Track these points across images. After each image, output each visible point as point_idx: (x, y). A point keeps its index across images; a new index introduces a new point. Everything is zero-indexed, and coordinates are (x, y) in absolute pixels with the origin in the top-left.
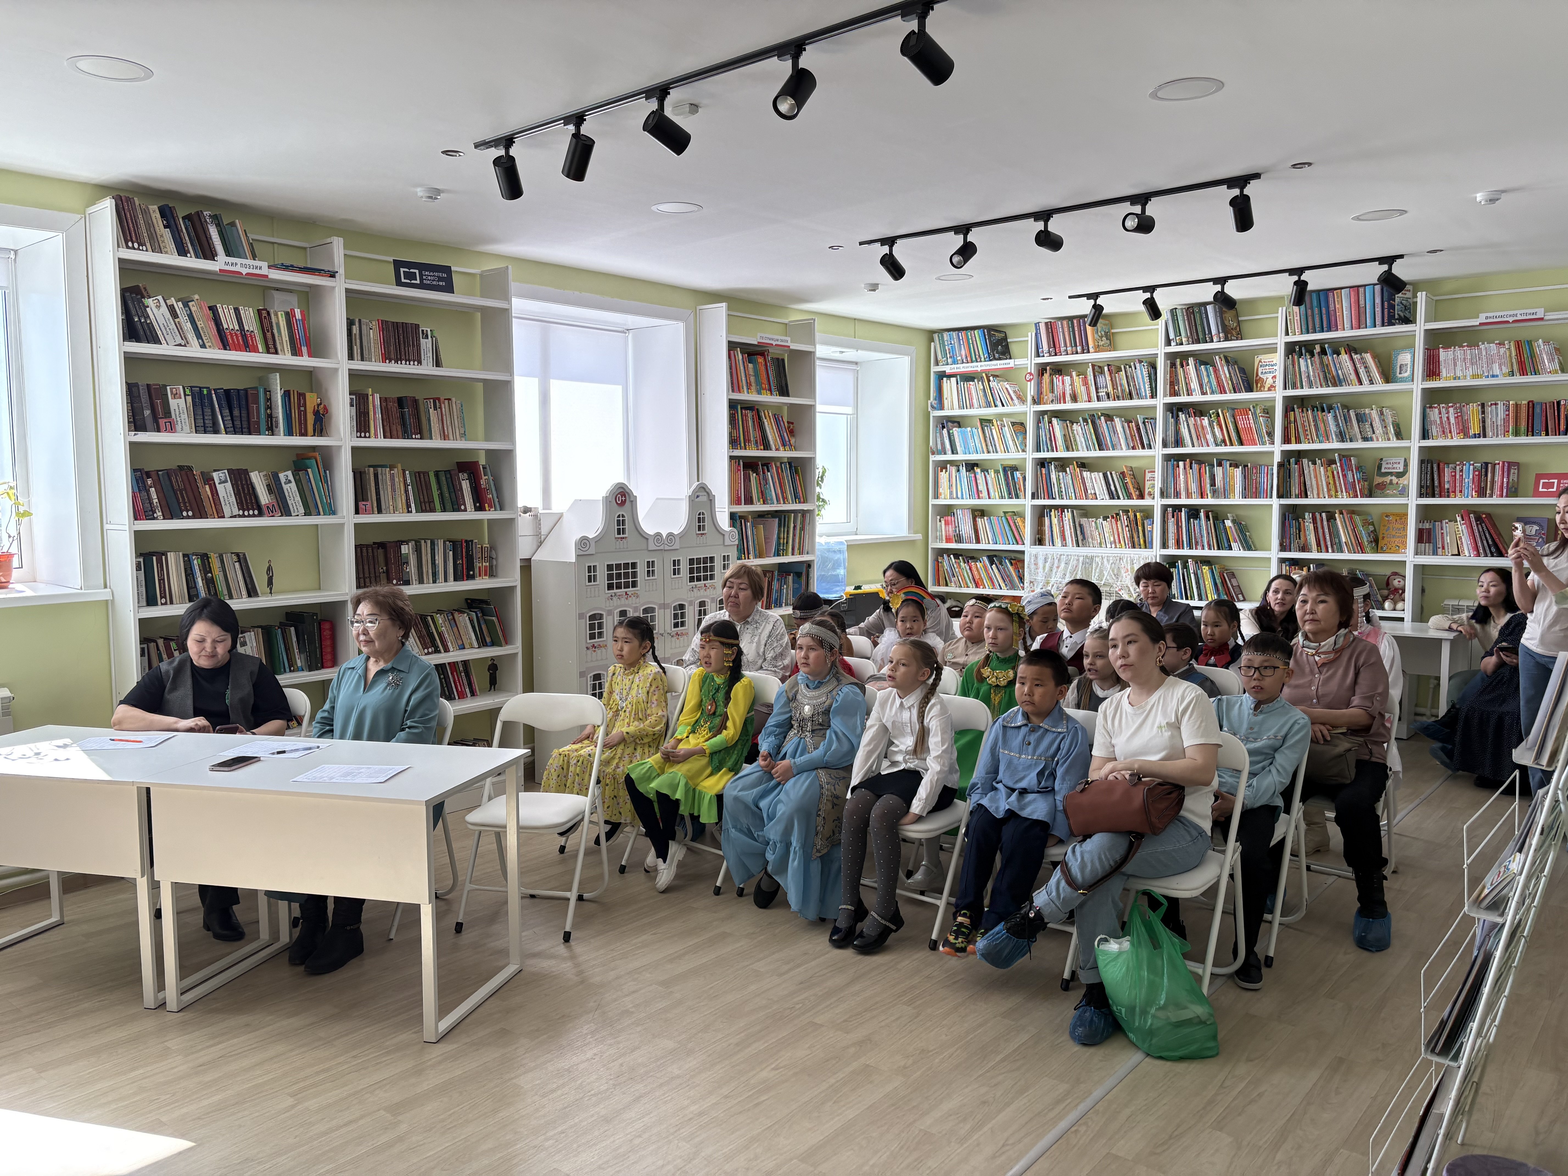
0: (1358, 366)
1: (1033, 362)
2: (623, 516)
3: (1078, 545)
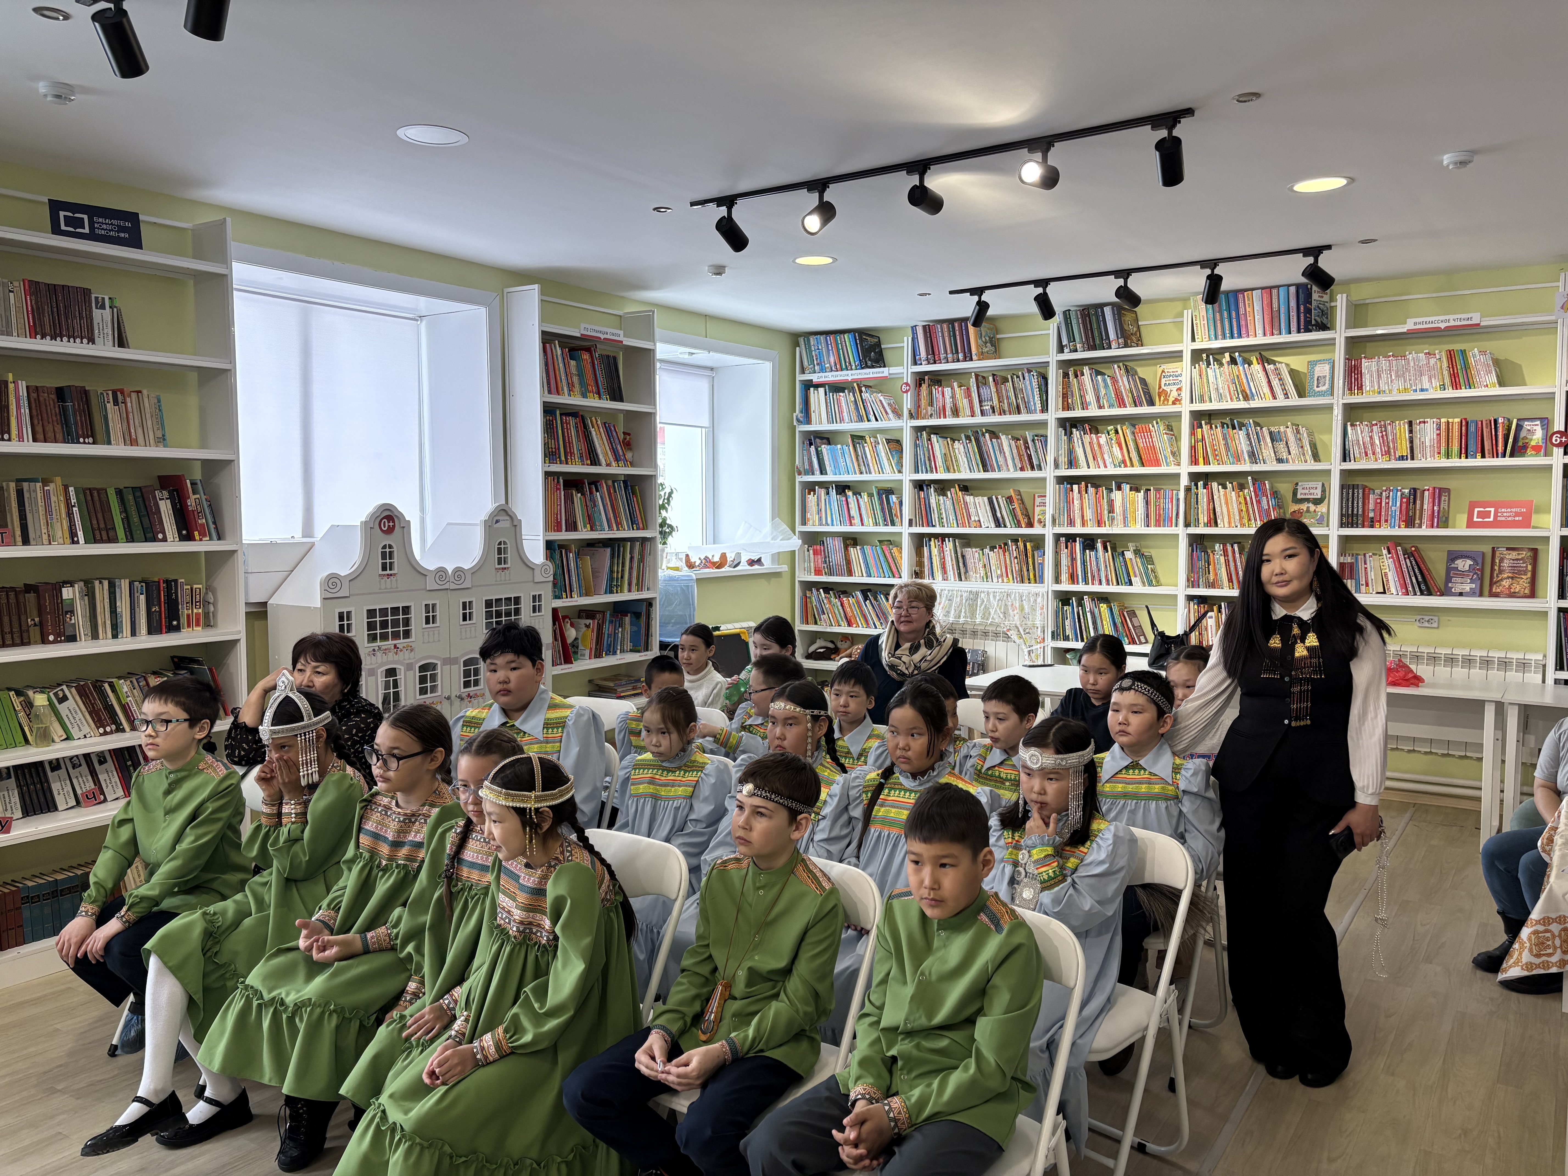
0: (1272, 377)
1: (910, 371)
2: (390, 547)
3: (960, 579)
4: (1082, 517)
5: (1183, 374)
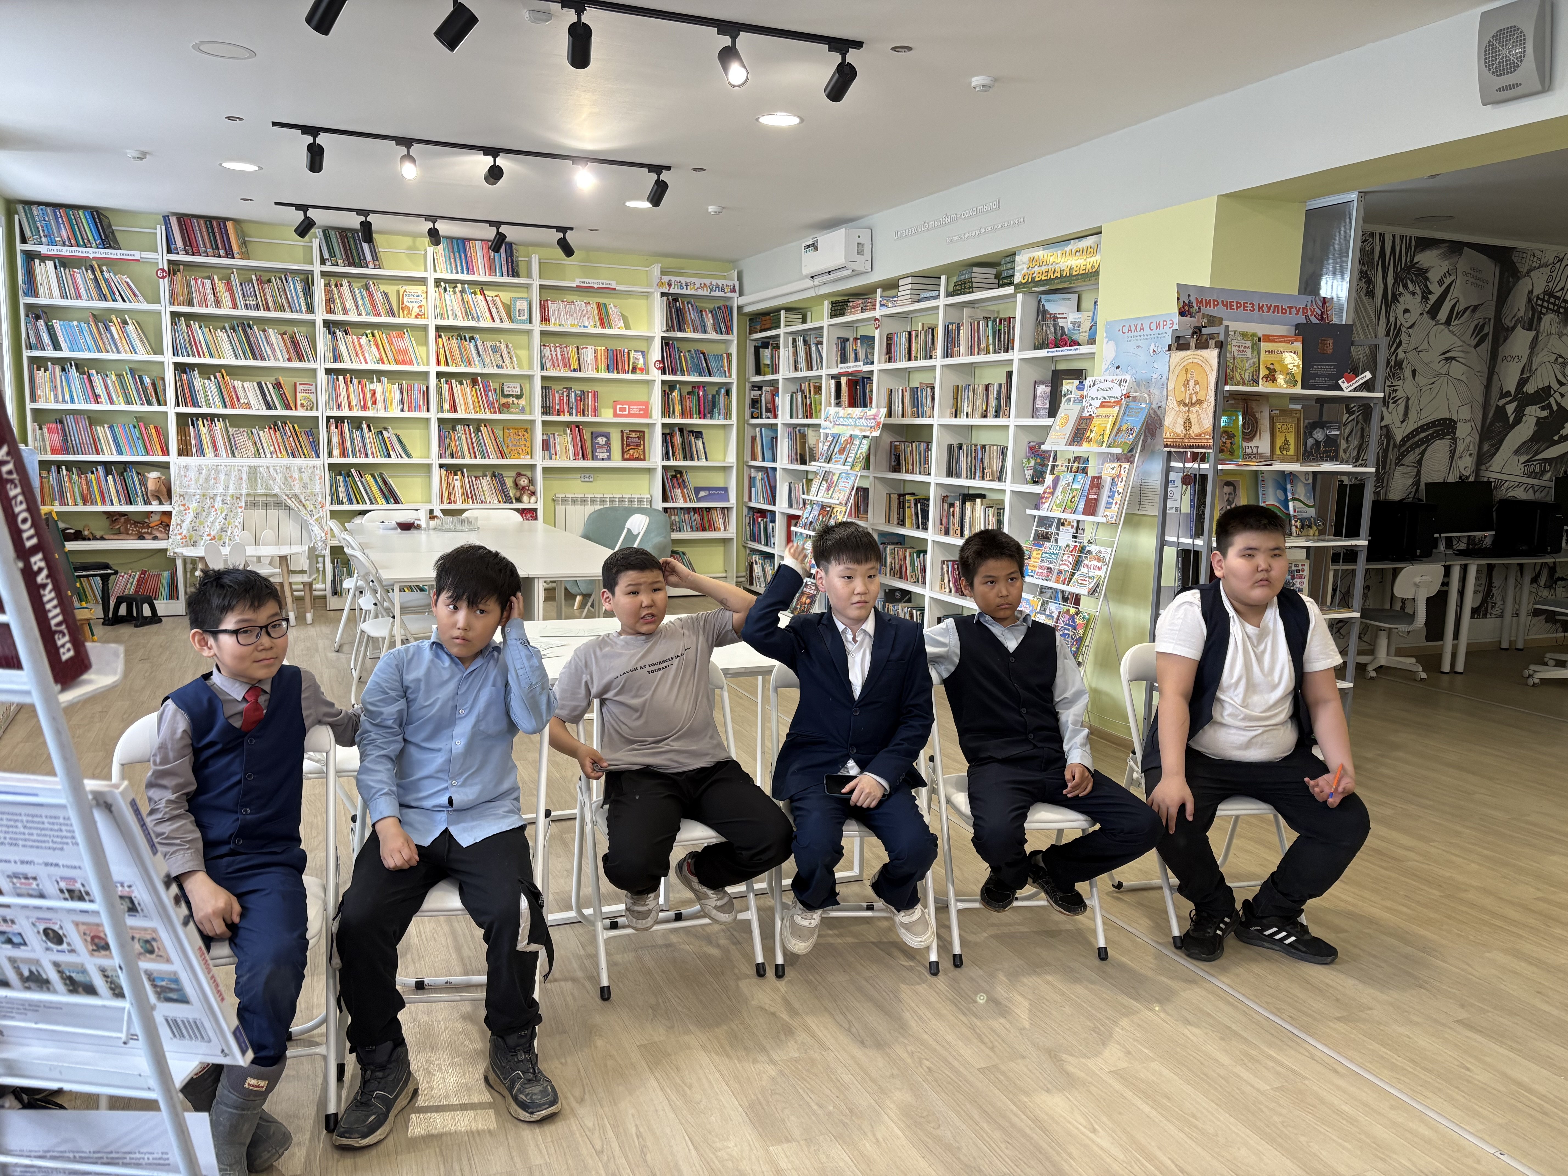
0: (491, 306)
1: (164, 258)
3: (234, 455)
4: (349, 403)
5: (424, 295)
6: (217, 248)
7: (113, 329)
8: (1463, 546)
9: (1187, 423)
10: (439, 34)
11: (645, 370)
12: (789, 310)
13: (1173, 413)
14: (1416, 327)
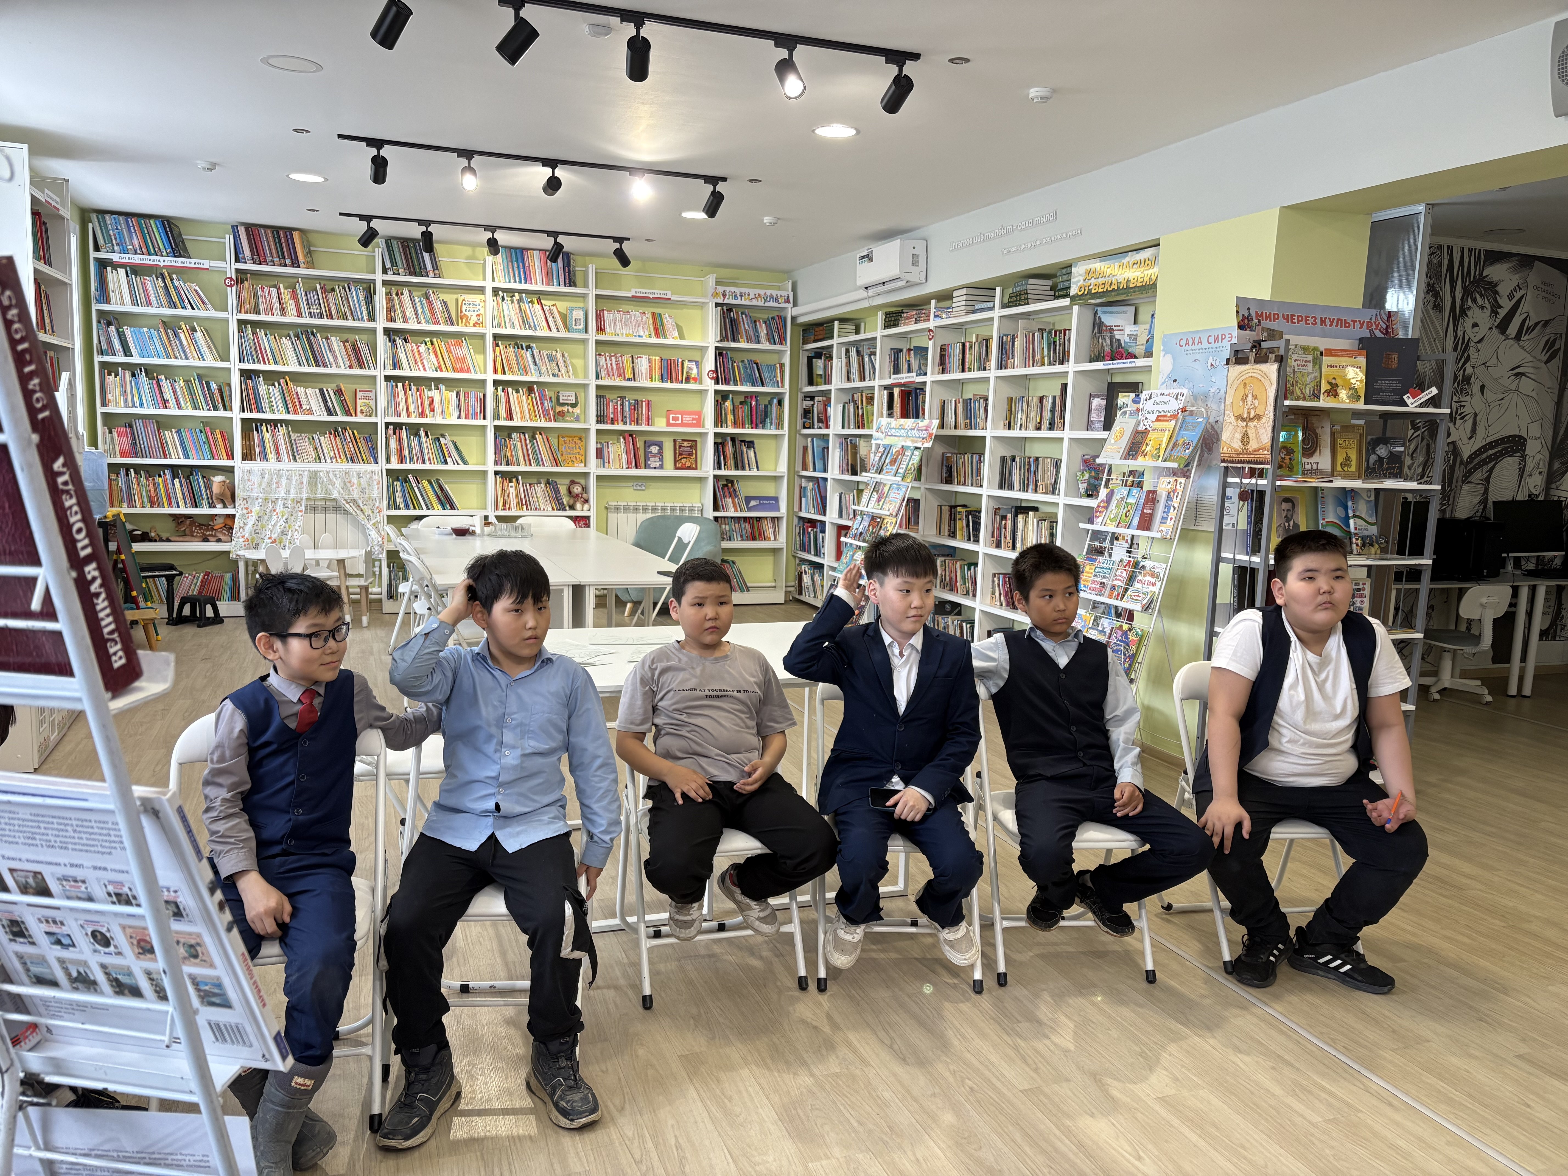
0: (548, 315)
1: (233, 267)
3: (295, 460)
4: (408, 409)
5: (482, 304)
6: (284, 257)
7: (182, 336)
8: (1531, 566)
9: (1245, 439)
10: (501, 48)
11: (698, 380)
12: (843, 320)
13: (1231, 427)
14: (1484, 342)
